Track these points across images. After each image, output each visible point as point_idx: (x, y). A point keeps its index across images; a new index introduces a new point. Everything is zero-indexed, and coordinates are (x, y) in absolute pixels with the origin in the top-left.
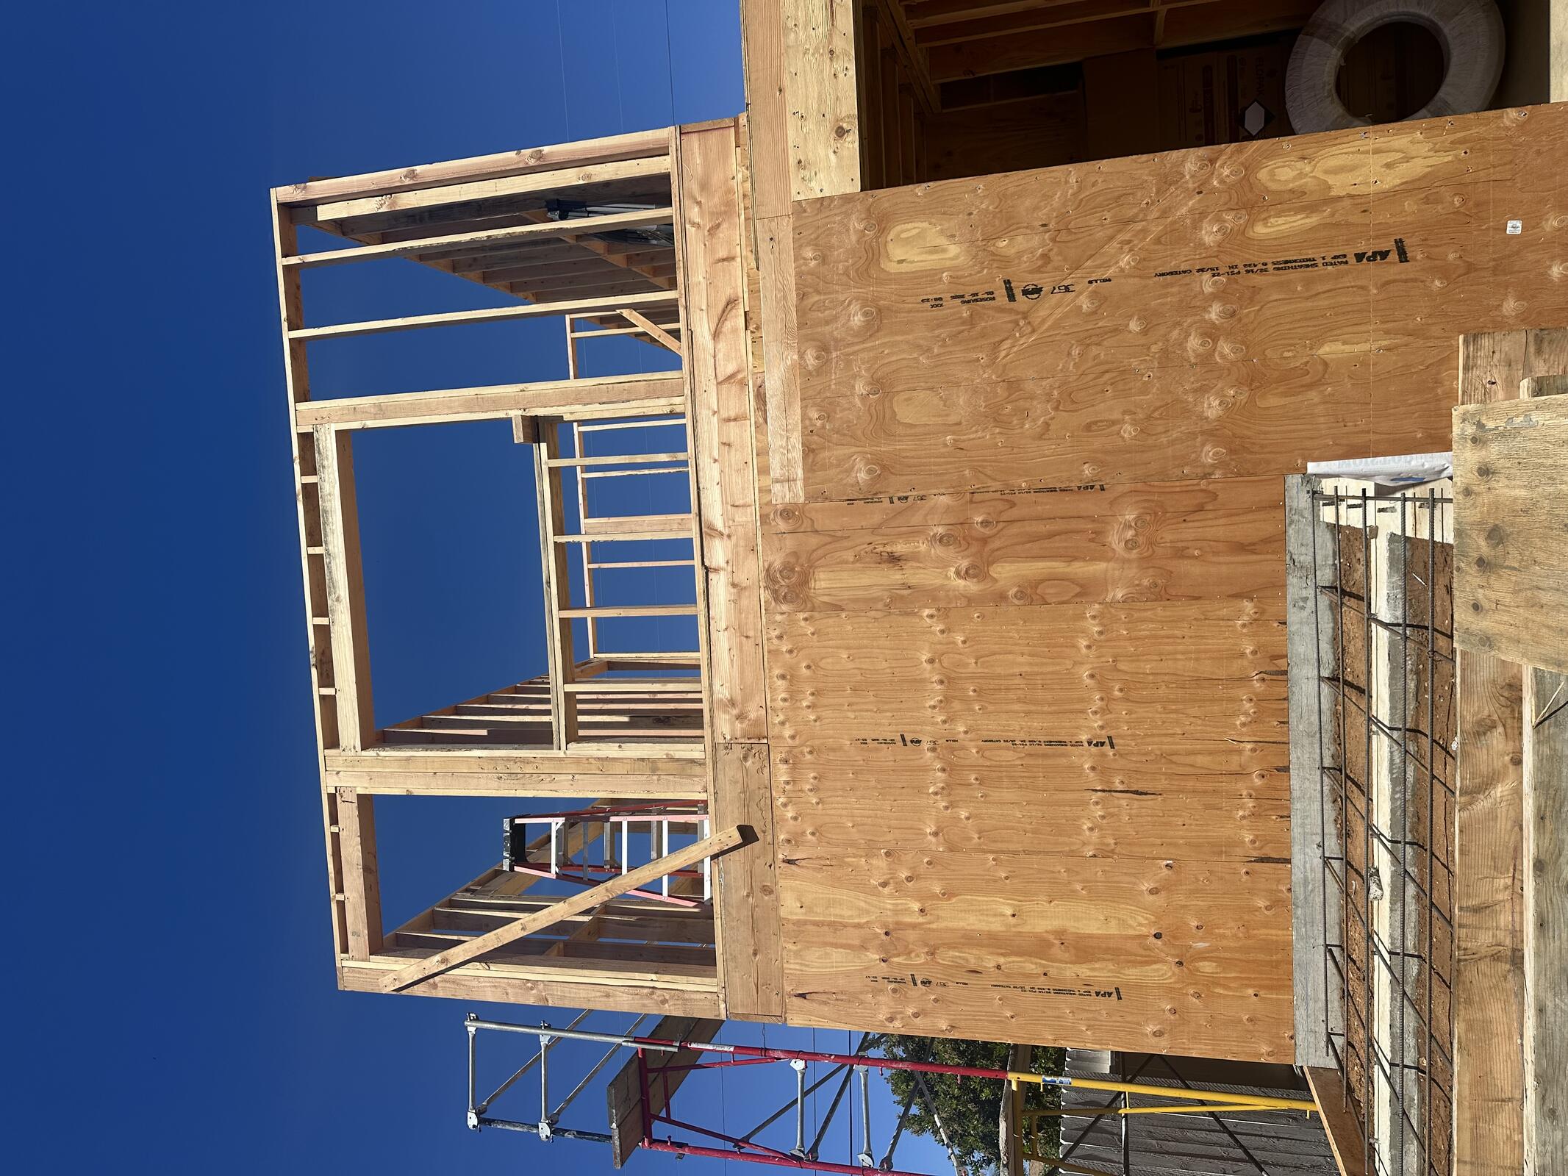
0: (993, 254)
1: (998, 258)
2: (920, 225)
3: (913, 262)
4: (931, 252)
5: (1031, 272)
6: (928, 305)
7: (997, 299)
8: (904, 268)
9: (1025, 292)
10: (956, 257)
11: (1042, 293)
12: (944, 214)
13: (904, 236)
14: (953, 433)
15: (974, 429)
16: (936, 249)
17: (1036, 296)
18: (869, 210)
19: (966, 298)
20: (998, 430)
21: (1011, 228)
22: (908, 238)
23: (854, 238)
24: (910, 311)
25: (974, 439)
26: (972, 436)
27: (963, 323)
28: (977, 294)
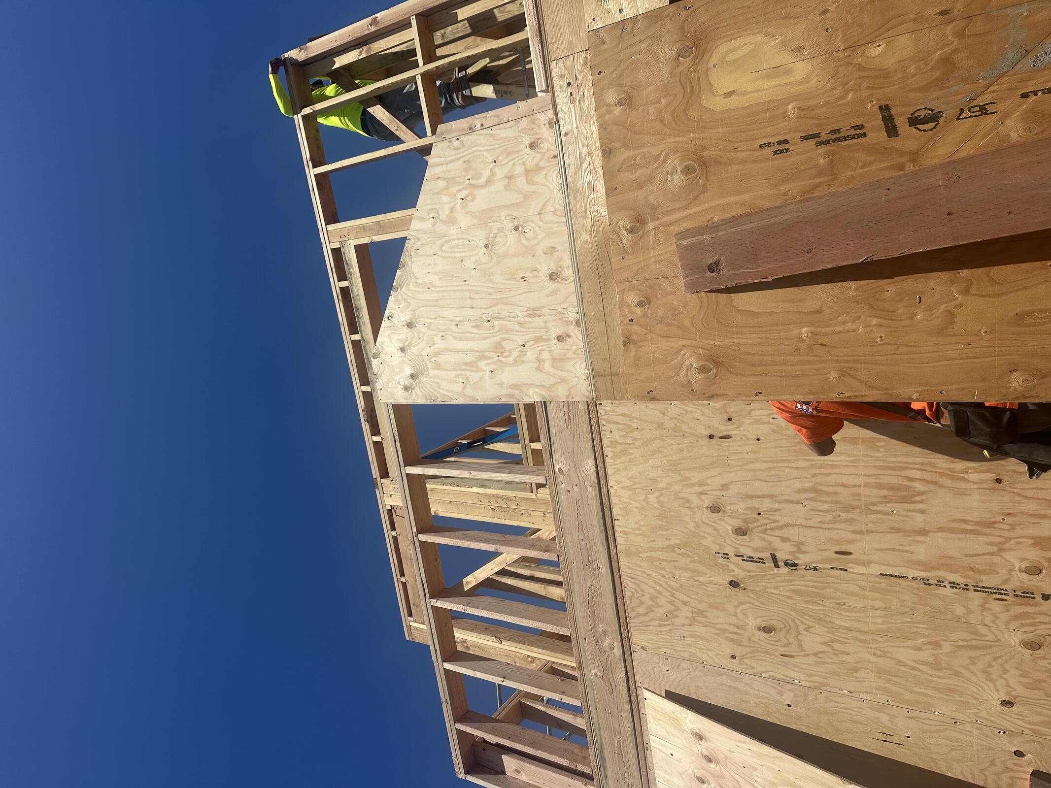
0: (861, 68)
1: (868, 73)
2: (752, 39)
3: (745, 93)
4: (769, 77)
5: (924, 89)
6: (768, 151)
7: (869, 135)
8: (734, 102)
9: (914, 122)
10: (806, 80)
11: (941, 120)
12: (786, 17)
13: (731, 57)
14: (811, 324)
15: (840, 319)
16: (777, 71)
17: (931, 125)
18: (682, 28)
19: (824, 137)
20: (875, 321)
21: (889, 25)
22: (736, 60)
23: (666, 69)
24: (744, 162)
25: (840, 332)
26: (837, 329)
27: (820, 174)
28: (838, 131)
